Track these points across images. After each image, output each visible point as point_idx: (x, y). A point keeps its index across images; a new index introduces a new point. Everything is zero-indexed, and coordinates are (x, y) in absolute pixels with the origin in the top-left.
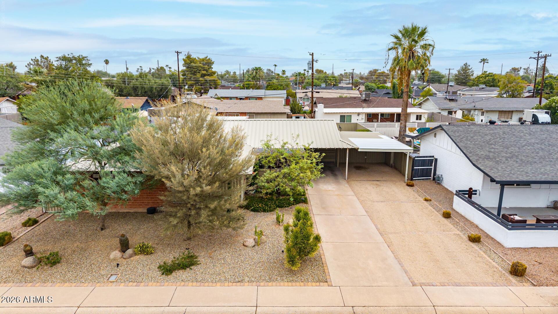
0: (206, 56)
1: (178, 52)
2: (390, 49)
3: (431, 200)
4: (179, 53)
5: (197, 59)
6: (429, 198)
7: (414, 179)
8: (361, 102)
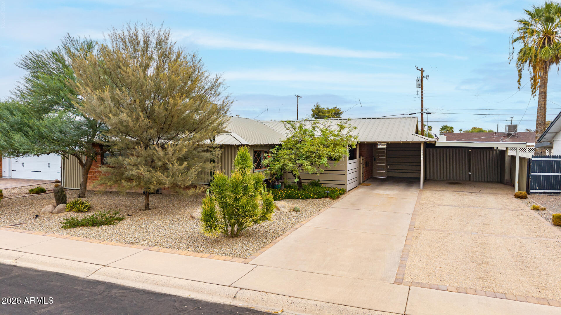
0: (335, 107)
1: (298, 96)
2: (515, 41)
3: (544, 209)
4: (299, 98)
5: (325, 109)
6: (542, 207)
7: (531, 191)
8: (504, 137)
